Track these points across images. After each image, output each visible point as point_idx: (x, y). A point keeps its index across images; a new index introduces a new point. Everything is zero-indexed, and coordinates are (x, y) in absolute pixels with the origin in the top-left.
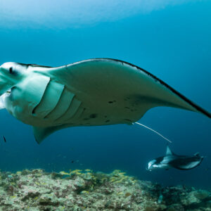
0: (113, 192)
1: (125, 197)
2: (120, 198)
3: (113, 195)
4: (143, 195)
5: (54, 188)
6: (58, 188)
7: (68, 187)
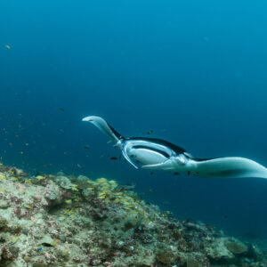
0: (105, 217)
1: (125, 231)
2: (116, 229)
3: (105, 222)
4: (152, 230)
5: (13, 199)
6: (19, 201)
7: (35, 200)
